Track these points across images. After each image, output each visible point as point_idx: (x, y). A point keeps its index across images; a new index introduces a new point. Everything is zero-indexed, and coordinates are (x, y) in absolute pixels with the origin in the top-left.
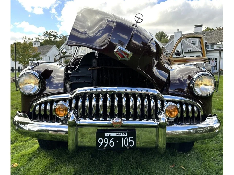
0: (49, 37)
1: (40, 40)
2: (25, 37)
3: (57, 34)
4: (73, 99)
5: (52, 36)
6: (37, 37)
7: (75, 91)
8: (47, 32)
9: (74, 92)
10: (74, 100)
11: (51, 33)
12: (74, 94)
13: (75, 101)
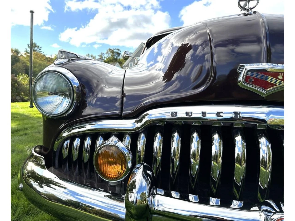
0: (111, 55)
1: (103, 58)
2: (88, 54)
3: (120, 52)
4: (141, 133)
5: (115, 53)
6: (100, 54)
7: (146, 115)
8: (110, 49)
9: (144, 117)
10: (142, 135)
11: (114, 51)
12: (144, 121)
13: (145, 139)
